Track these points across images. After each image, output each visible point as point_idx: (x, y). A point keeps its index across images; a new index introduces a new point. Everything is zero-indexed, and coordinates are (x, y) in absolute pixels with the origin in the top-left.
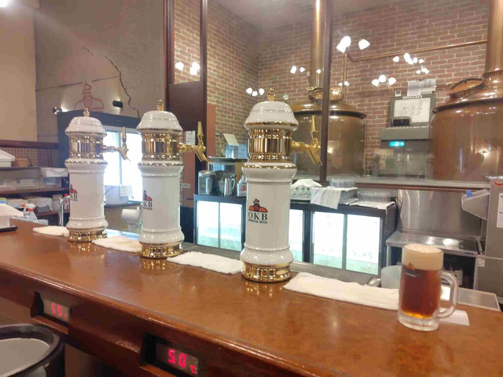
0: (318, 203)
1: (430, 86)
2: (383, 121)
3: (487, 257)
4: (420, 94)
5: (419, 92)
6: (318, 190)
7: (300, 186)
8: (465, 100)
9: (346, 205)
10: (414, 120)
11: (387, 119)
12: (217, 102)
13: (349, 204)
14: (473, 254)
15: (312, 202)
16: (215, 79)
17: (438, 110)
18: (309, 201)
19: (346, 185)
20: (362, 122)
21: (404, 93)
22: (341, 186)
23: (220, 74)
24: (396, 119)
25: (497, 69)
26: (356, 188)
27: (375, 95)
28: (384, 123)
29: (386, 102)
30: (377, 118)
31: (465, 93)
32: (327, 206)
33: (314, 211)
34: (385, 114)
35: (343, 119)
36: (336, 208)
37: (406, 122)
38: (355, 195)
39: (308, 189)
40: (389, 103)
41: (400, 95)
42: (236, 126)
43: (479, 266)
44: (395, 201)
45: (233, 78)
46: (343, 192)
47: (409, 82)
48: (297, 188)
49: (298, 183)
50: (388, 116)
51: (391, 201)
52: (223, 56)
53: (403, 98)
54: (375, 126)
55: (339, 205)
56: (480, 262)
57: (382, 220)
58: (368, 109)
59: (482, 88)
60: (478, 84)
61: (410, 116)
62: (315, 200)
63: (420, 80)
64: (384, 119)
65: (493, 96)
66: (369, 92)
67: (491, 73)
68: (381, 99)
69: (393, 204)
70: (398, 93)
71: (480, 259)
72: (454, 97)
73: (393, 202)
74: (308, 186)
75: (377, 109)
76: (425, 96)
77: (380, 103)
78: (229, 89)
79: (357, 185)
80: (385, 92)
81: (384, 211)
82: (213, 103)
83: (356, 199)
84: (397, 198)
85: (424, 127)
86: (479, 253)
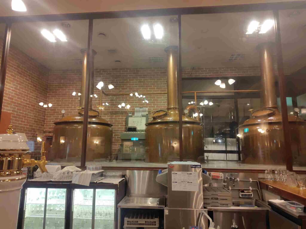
0: (77, 183)
1: (145, 111)
2: (123, 128)
3: (169, 208)
4: (141, 115)
5: (140, 114)
6: (78, 174)
7: (66, 171)
8: (159, 121)
9: (94, 183)
10: (138, 128)
11: (125, 127)
12: (13, 111)
13: (97, 182)
14: (162, 207)
15: (73, 182)
16: (12, 96)
17: (148, 124)
18: (71, 181)
19: (96, 169)
20: (110, 129)
21: (133, 114)
22: (93, 169)
23: (17, 92)
24: (129, 127)
25: (172, 107)
26: (103, 170)
27: (118, 114)
28: (124, 129)
29: (124, 118)
30: (120, 126)
31: (159, 117)
32: (82, 184)
33: (74, 189)
34: (124, 124)
35: (99, 127)
36: (88, 185)
37: (134, 129)
38: (102, 175)
39: (72, 173)
40: (126, 119)
41: (131, 115)
42: (27, 128)
43: (166, 214)
44: (125, 177)
45: (27, 96)
46: (93, 174)
47: (135, 108)
48: (64, 173)
49: (65, 169)
50: (126, 125)
51: (123, 177)
52: (20, 82)
53: (133, 116)
54: (119, 130)
55: (91, 183)
56: (166, 212)
57: (116, 191)
58: (115, 121)
59: (166, 115)
60: (164, 113)
61: (136, 126)
62: (75, 181)
63: (141, 108)
64: (124, 127)
65: (171, 119)
66: (115, 112)
67: (170, 108)
68: (122, 116)
69: (123, 180)
70: (130, 113)
71: (166, 210)
72: (154, 118)
73: (124, 178)
74: (71, 170)
75: (119, 121)
76: (143, 116)
77: (121, 118)
78: (24, 103)
79: (103, 168)
80: (124, 112)
81: (117, 185)
82: (9, 112)
83: (103, 178)
84: (126, 175)
85: (142, 132)
86: (166, 206)
